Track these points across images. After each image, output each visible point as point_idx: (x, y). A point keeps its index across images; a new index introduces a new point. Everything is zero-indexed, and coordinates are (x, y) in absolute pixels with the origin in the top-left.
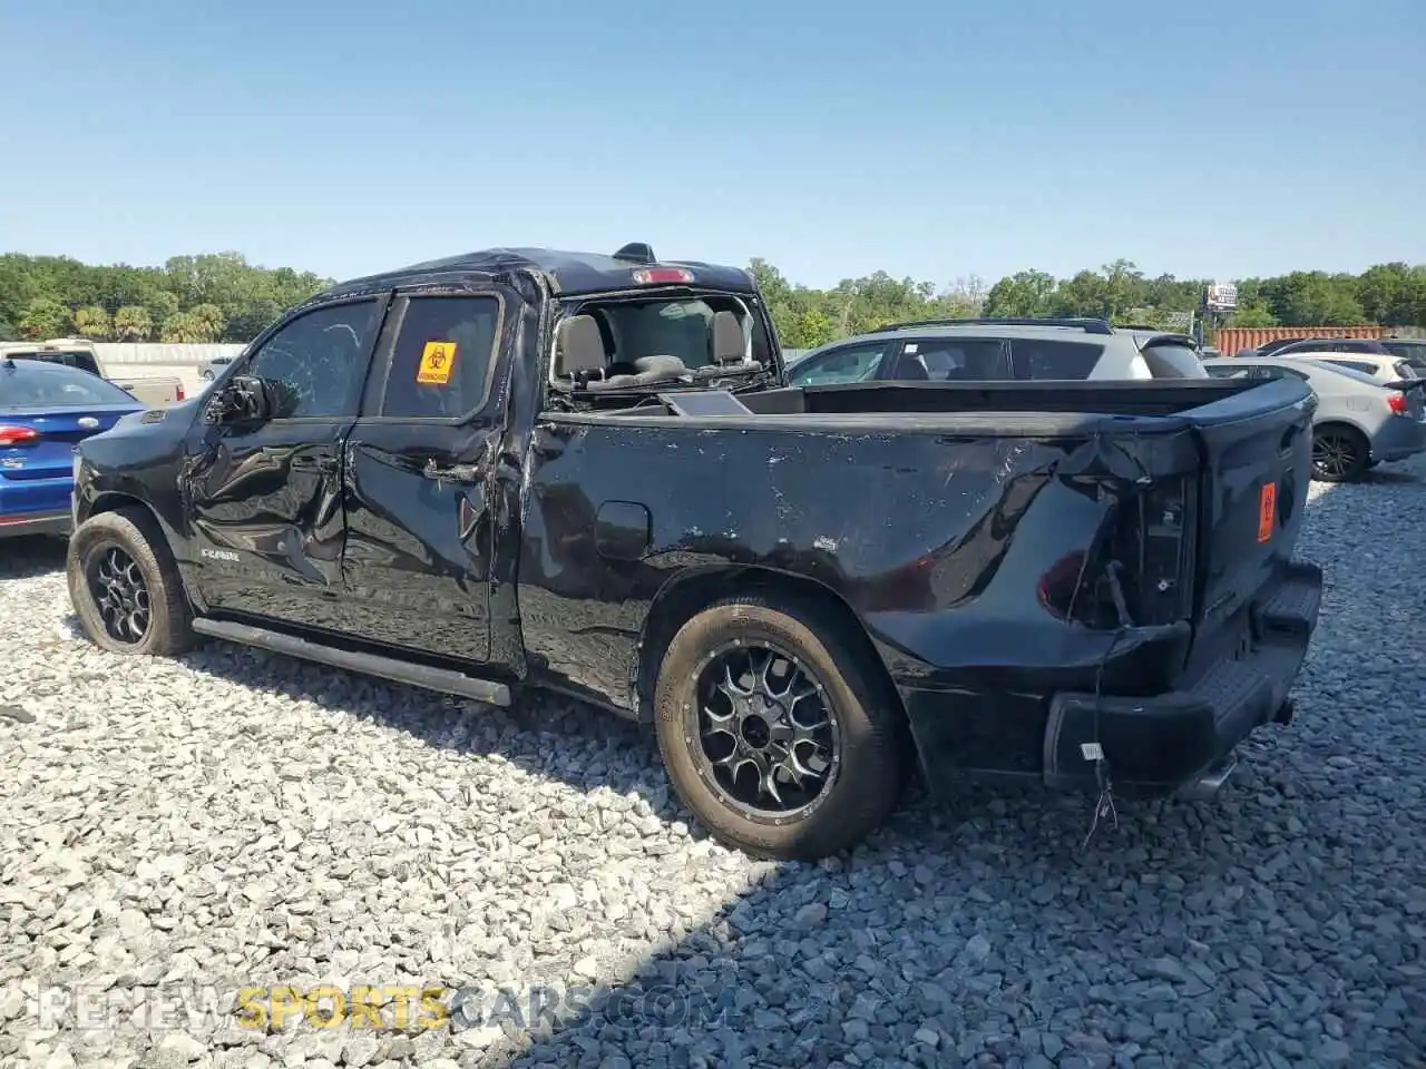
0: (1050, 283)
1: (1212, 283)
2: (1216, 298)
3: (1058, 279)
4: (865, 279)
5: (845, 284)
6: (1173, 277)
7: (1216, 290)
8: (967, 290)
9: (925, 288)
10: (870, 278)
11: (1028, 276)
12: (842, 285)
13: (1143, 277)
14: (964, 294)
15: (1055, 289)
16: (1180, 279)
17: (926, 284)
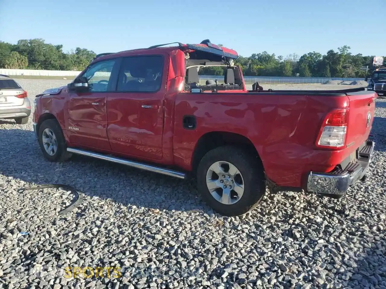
0: (320, 56)
1: (375, 56)
2: (376, 62)
3: (323, 55)
4: (260, 54)
5: (254, 56)
6: (361, 55)
7: (376, 59)
8: (292, 58)
9: (280, 57)
10: (262, 54)
11: (312, 54)
12: (252, 55)
13: (351, 55)
14: (292, 59)
15: (321, 58)
16: (363, 56)
17: (280, 56)
